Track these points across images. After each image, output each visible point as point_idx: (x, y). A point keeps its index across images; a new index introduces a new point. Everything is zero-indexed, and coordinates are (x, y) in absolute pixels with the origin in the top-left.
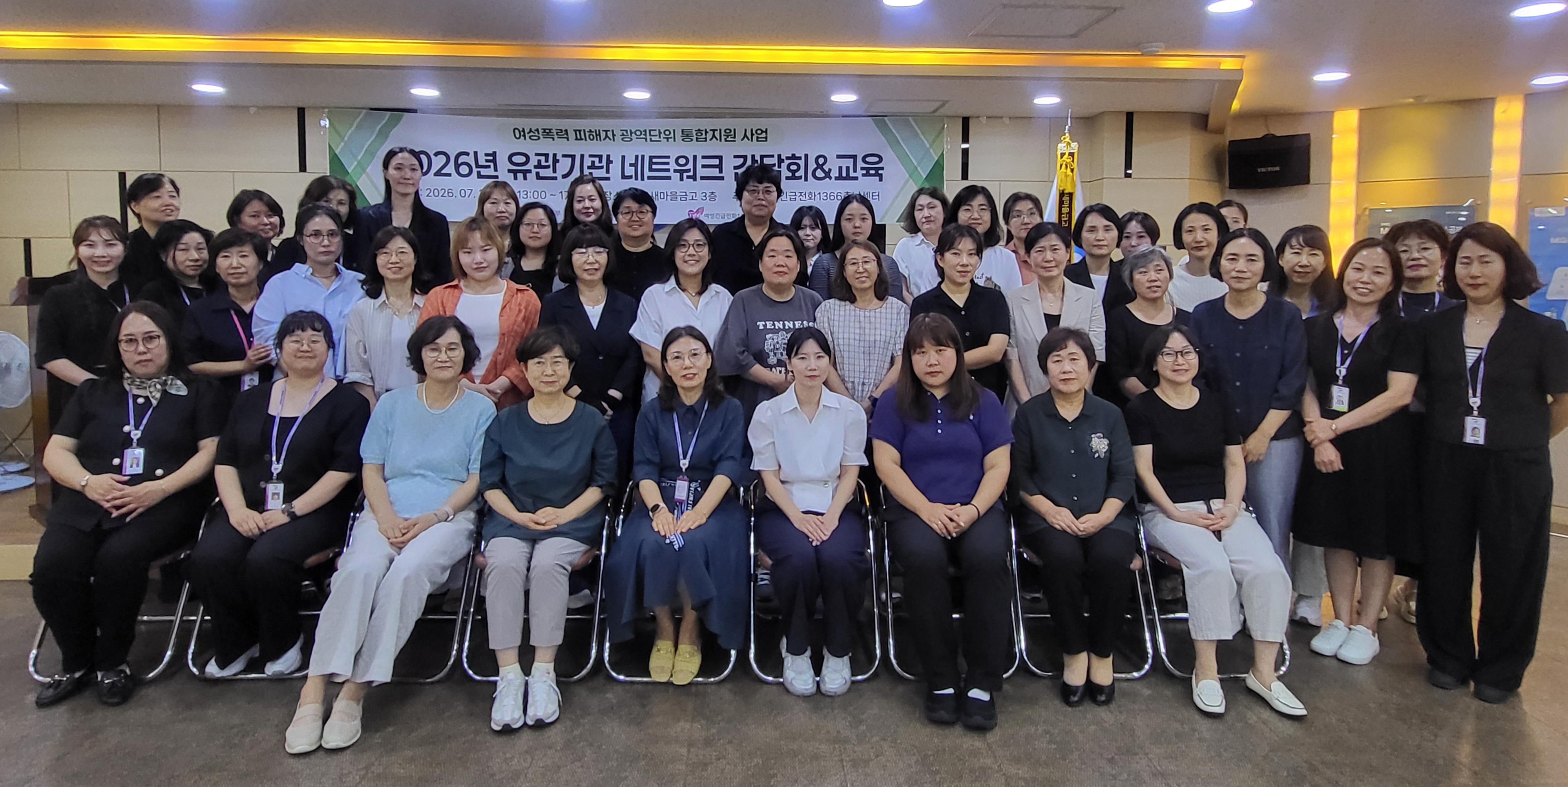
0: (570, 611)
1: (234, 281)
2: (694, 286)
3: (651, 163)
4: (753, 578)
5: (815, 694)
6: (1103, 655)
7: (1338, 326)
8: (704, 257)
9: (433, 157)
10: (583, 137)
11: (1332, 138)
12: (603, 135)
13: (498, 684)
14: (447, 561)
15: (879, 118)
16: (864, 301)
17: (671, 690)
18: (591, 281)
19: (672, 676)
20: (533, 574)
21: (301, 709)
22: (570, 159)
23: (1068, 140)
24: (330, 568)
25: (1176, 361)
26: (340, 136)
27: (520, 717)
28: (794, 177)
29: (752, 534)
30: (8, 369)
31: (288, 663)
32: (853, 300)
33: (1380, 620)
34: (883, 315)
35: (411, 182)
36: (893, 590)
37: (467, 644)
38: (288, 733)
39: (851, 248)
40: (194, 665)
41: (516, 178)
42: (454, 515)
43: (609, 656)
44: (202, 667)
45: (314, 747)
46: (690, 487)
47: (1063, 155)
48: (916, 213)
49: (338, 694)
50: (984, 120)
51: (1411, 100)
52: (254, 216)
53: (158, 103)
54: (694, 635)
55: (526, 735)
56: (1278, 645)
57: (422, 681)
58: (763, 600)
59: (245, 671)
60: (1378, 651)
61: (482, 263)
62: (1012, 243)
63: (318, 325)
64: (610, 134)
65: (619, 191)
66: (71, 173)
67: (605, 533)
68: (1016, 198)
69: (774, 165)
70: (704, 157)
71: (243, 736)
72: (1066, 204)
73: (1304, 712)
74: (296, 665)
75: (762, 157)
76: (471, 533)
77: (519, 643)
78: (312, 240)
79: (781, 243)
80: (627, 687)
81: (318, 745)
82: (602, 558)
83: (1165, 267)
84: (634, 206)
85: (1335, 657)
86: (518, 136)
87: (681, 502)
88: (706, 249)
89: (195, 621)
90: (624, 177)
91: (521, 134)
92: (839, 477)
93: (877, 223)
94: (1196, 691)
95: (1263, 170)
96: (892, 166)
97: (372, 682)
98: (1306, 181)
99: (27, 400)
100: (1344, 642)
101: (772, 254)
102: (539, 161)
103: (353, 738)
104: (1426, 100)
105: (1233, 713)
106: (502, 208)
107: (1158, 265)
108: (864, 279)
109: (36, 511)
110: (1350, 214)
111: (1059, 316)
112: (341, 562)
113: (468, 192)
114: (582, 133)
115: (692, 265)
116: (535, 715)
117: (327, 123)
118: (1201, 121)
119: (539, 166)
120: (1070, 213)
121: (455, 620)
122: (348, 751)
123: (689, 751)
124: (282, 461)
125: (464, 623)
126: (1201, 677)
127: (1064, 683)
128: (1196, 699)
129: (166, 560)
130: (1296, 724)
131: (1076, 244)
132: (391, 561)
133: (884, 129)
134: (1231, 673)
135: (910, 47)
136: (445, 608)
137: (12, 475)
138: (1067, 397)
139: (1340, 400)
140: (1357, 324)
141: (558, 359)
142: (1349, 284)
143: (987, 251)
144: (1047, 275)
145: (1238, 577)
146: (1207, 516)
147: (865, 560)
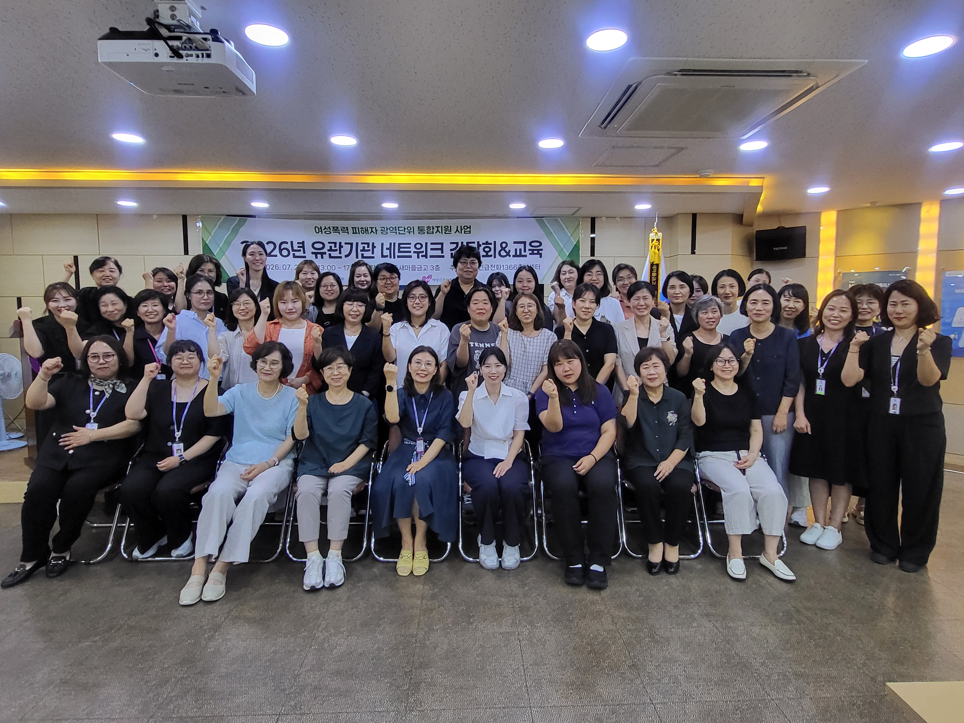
0: (351, 520)
1: (149, 320)
2: (419, 322)
3: (399, 248)
4: (461, 499)
5: (498, 569)
6: (673, 544)
7: (820, 344)
8: (426, 305)
9: (266, 245)
10: (357, 232)
11: (820, 229)
12: (370, 230)
13: (307, 563)
14: (276, 490)
15: (539, 218)
16: (527, 330)
18: (354, 322)
20: (330, 497)
21: (191, 578)
22: (350, 245)
23: (656, 231)
25: (724, 365)
26: (208, 232)
27: (321, 582)
28: (487, 256)
29: (460, 473)
30: (9, 375)
31: (184, 551)
32: (521, 329)
33: (843, 523)
34: (540, 341)
35: (260, 262)
37: (288, 540)
38: (182, 593)
39: (520, 298)
40: (125, 553)
41: (316, 258)
42: (279, 462)
43: (374, 546)
45: (197, 601)
46: (423, 443)
47: (653, 240)
48: (561, 276)
49: (212, 569)
50: (604, 219)
51: (869, 205)
53: (97, 213)
55: (325, 593)
56: (780, 538)
57: (262, 561)
58: (468, 513)
59: (157, 555)
60: (841, 542)
61: (292, 309)
63: (192, 348)
64: (374, 230)
66: (44, 257)
67: (371, 473)
68: (620, 268)
69: (475, 248)
70: (432, 244)
71: (154, 595)
72: (655, 271)
73: (794, 578)
74: (188, 552)
75: (468, 243)
76: (290, 472)
77: (318, 537)
78: (196, 296)
79: (481, 296)
80: (385, 565)
81: (200, 599)
82: (370, 487)
83: (718, 309)
84: (388, 274)
85: (815, 545)
86: (317, 231)
88: (427, 300)
89: (125, 527)
90: (383, 256)
91: (319, 230)
92: (513, 438)
93: (539, 283)
94: (729, 566)
95: (777, 249)
96: (547, 248)
97: (234, 562)
98: (802, 254)
100: (821, 536)
101: (475, 302)
102: (331, 247)
103: (221, 594)
104: (878, 205)
106: (309, 276)
107: (714, 309)
108: (528, 316)
109: (28, 461)
110: (831, 276)
111: (647, 339)
113: (288, 267)
114: (357, 229)
116: (329, 581)
117: (201, 224)
118: (739, 219)
119: (331, 250)
120: (658, 277)
121: (281, 525)
122: (218, 603)
123: (422, 602)
124: (181, 430)
125: (287, 526)
126: (732, 557)
127: (649, 561)
128: (729, 570)
129: (107, 490)
130: (789, 585)
133: (542, 225)
134: (751, 555)
135: (556, 173)
136: (276, 518)
137: (14, 440)
138: (653, 389)
139: (821, 387)
140: (831, 342)
141: (342, 365)
142: (826, 318)
143: (603, 300)
144: (640, 314)
145: (755, 497)
146: (737, 460)
147: (529, 488)
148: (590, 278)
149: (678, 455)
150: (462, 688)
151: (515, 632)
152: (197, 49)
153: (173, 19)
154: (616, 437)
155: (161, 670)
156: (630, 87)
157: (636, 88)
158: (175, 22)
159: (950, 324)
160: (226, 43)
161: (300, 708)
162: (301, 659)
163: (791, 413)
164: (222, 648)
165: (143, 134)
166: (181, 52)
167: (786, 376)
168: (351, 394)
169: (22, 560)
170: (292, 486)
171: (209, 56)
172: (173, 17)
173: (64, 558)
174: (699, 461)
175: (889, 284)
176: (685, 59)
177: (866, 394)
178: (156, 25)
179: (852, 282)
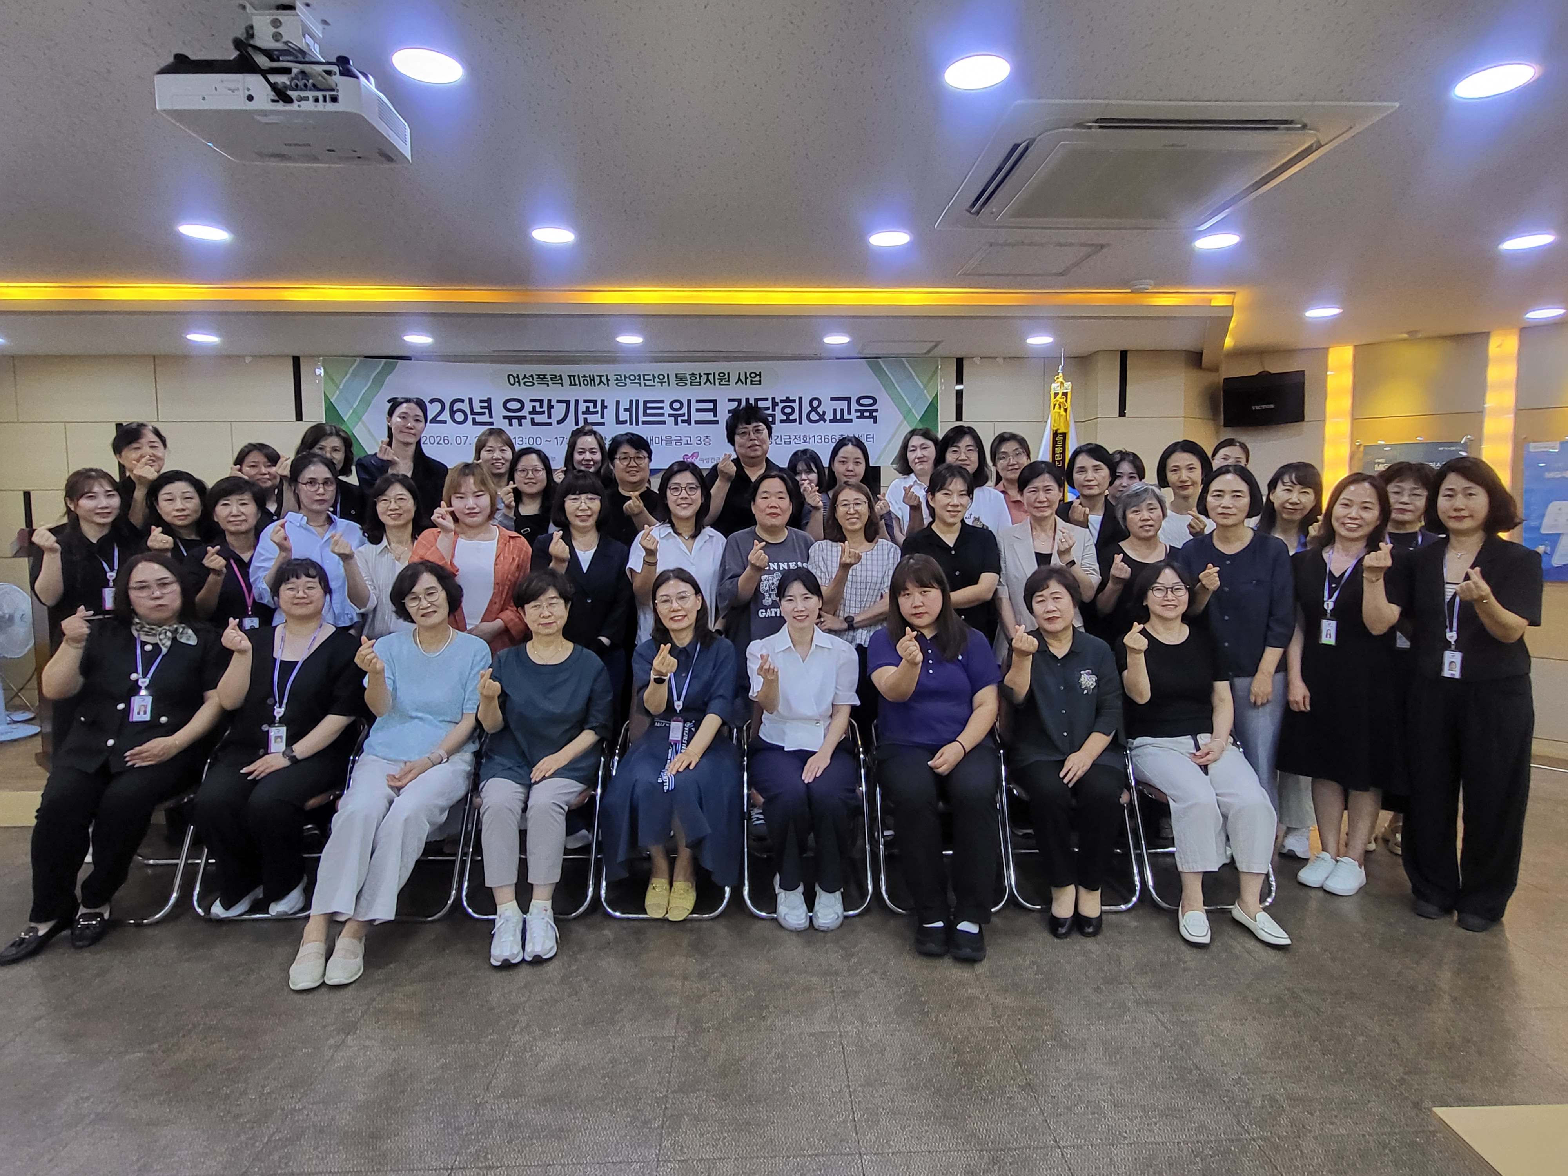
0: (567, 851)
1: (233, 528)
2: (687, 529)
3: (646, 408)
4: (746, 816)
5: (808, 929)
6: (1091, 888)
7: (1327, 561)
8: (697, 500)
9: (428, 404)
10: (577, 382)
11: (1326, 376)
12: (597, 380)
13: (496, 922)
14: (445, 802)
15: (873, 360)
16: (854, 541)
17: (666, 925)
18: (584, 527)
19: (667, 913)
20: (530, 813)
21: (305, 946)
22: (565, 405)
23: (1061, 379)
24: (331, 809)
25: (1165, 596)
26: (335, 385)
27: (518, 953)
28: (788, 421)
29: (745, 774)
30: (11, 618)
31: (291, 904)
32: (844, 540)
33: (1367, 852)
34: (875, 557)
35: (412, 431)
36: (886, 827)
37: (466, 884)
38: (292, 970)
39: (843, 490)
40: (200, 906)
41: (511, 425)
42: (449, 757)
43: (606, 893)
44: (207, 910)
45: (318, 984)
46: (684, 727)
47: (1056, 395)
48: (909, 454)
49: (340, 932)
50: (977, 360)
51: (1405, 336)
52: (253, 466)
53: (155, 354)
54: (689, 871)
55: (525, 970)
56: (1263, 877)
57: (423, 919)
58: (757, 838)
59: (251, 911)
60: (1364, 883)
61: (474, 508)
62: (1001, 484)
63: (312, 572)
64: (604, 379)
65: (613, 436)
66: (68, 425)
67: (600, 773)
68: (1002, 439)
69: (768, 409)
70: (698, 401)
71: (249, 974)
72: (1060, 444)
73: (1288, 942)
74: (300, 905)
75: (757, 400)
76: (469, 774)
77: (515, 880)
78: (308, 488)
79: (774, 485)
80: (625, 924)
81: (321, 981)
82: (598, 798)
83: (1158, 505)
84: (632, 452)
85: (1321, 888)
86: (512, 382)
87: (676, 743)
88: (699, 492)
89: (199, 864)
90: (619, 422)
91: (515, 380)
92: (831, 716)
93: (871, 465)
94: (1182, 922)
95: (1258, 408)
96: (886, 407)
97: (374, 920)
98: (1300, 418)
99: (30, 650)
100: (1331, 874)
101: (765, 495)
102: (534, 407)
103: (356, 974)
104: (1420, 336)
105: (1217, 943)
106: (497, 454)
107: (1150, 504)
108: (854, 520)
109: (41, 759)
110: (1345, 451)
111: (1050, 554)
112: (341, 803)
113: (463, 440)
114: (576, 378)
115: (685, 508)
116: (532, 951)
117: (322, 371)
118: (1195, 359)
119: (534, 412)
120: (1063, 453)
121: (454, 861)
122: (350, 988)
123: (683, 984)
124: (284, 705)
125: (463, 863)
126: (1186, 909)
127: (1053, 916)
128: (1182, 930)
129: (170, 804)
131: (1069, 485)
132: (391, 803)
133: (878, 371)
134: (1217, 904)
135: (900, 287)
136: (446, 850)
137: (18, 724)
138: (1054, 634)
139: (1328, 634)
140: (1345, 558)
141: (554, 601)
142: (1337, 519)
143: (976, 492)
144: (1039, 515)
145: (1223, 810)
146: (1194, 751)
147: (857, 798)
148: (956, 456)
149: (1097, 743)
150: (749, 1124)
151: (835, 1033)
152: (315, 87)
153: (277, 41)
154: (999, 715)
155: (260, 1097)
156: (1016, 146)
157: (1026, 149)
158: (279, 45)
159: (1538, 528)
160: (362, 78)
161: (485, 1157)
162: (487, 1077)
163: (1280, 676)
164: (359, 1061)
165: (228, 225)
166: (289, 93)
167: (1270, 614)
168: (569, 646)
169: (32, 920)
170: (471, 796)
171: (334, 99)
172: (277, 37)
173: (101, 915)
174: (1133, 753)
175: (1439, 464)
176: (1107, 101)
177: (1403, 642)
178: (250, 49)
179: (1380, 461)
